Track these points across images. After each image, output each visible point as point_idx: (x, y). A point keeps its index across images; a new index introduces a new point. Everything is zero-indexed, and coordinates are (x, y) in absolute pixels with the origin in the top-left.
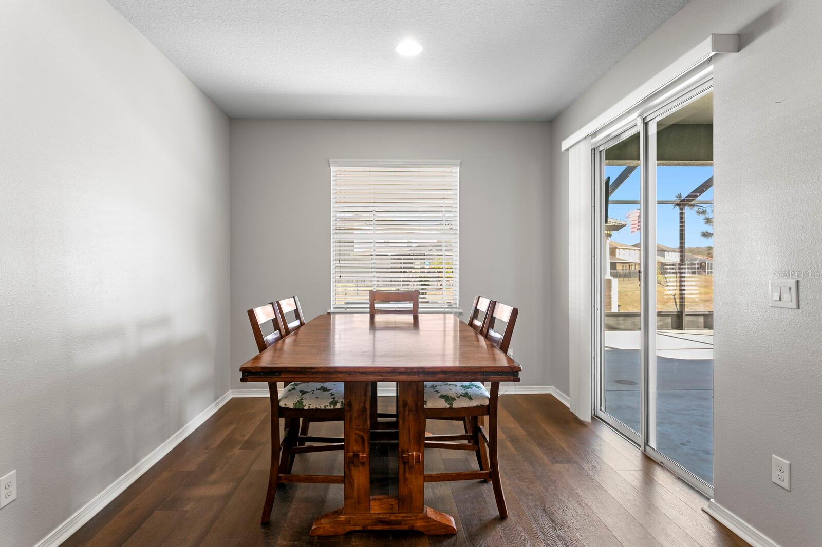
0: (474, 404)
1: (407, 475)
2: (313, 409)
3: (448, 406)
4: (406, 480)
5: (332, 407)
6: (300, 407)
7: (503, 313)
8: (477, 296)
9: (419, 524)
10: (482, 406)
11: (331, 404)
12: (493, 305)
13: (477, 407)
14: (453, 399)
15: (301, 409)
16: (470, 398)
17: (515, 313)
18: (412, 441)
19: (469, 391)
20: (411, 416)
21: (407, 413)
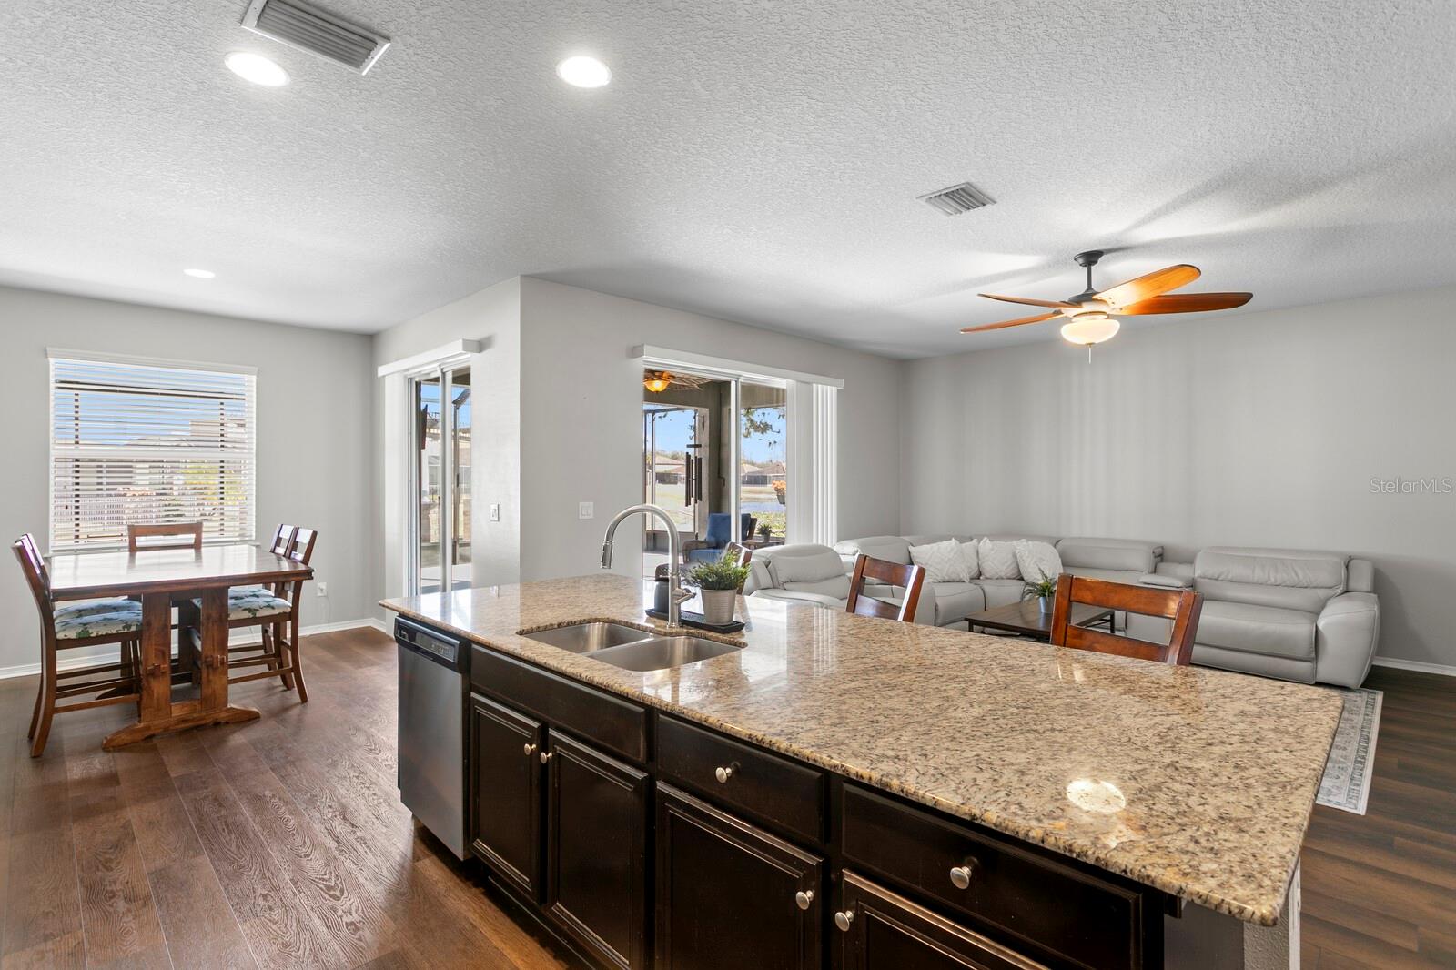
0: (276, 612)
1: (211, 677)
2: (102, 635)
3: (251, 616)
4: (209, 681)
5: (126, 630)
6: (86, 636)
7: (304, 538)
8: (280, 525)
9: (223, 716)
10: (285, 613)
11: (124, 628)
12: (296, 531)
13: (279, 614)
14: (257, 610)
15: (87, 638)
16: (273, 608)
17: (314, 535)
18: (216, 647)
19: (272, 604)
20: (216, 627)
21: (210, 625)
